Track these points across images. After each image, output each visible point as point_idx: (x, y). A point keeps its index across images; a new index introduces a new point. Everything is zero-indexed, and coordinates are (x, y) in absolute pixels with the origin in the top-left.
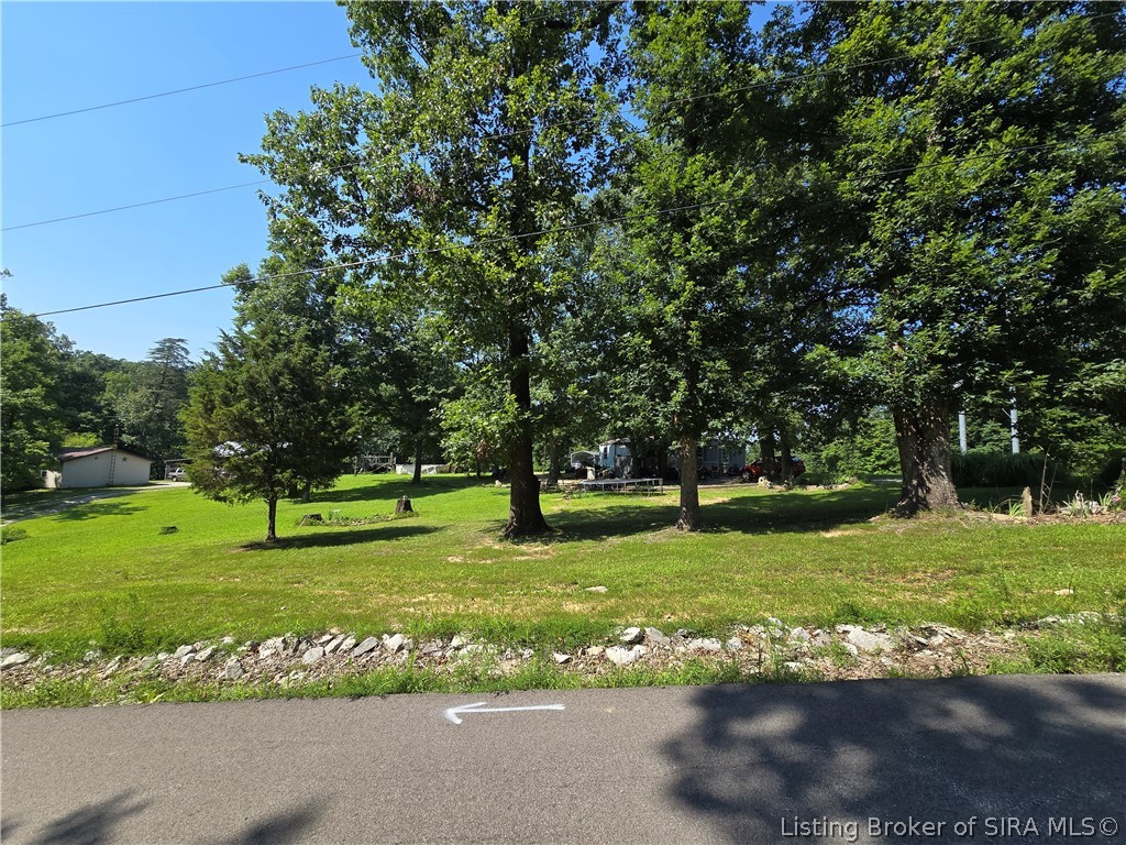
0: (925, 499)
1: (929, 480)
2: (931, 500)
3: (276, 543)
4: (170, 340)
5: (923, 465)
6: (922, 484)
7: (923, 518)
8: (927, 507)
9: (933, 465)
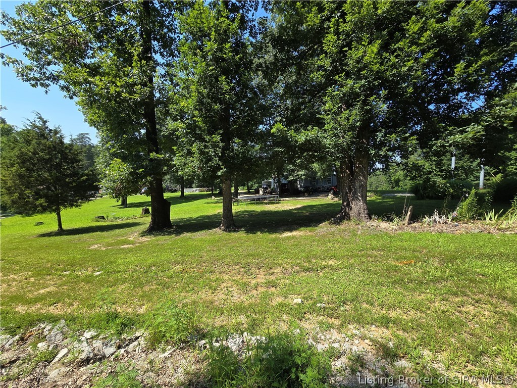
0: (349, 214)
1: (352, 202)
2: (352, 214)
3: (61, 232)
4: (82, 134)
5: (350, 194)
6: (348, 205)
7: (345, 224)
8: (349, 219)
9: (355, 193)
